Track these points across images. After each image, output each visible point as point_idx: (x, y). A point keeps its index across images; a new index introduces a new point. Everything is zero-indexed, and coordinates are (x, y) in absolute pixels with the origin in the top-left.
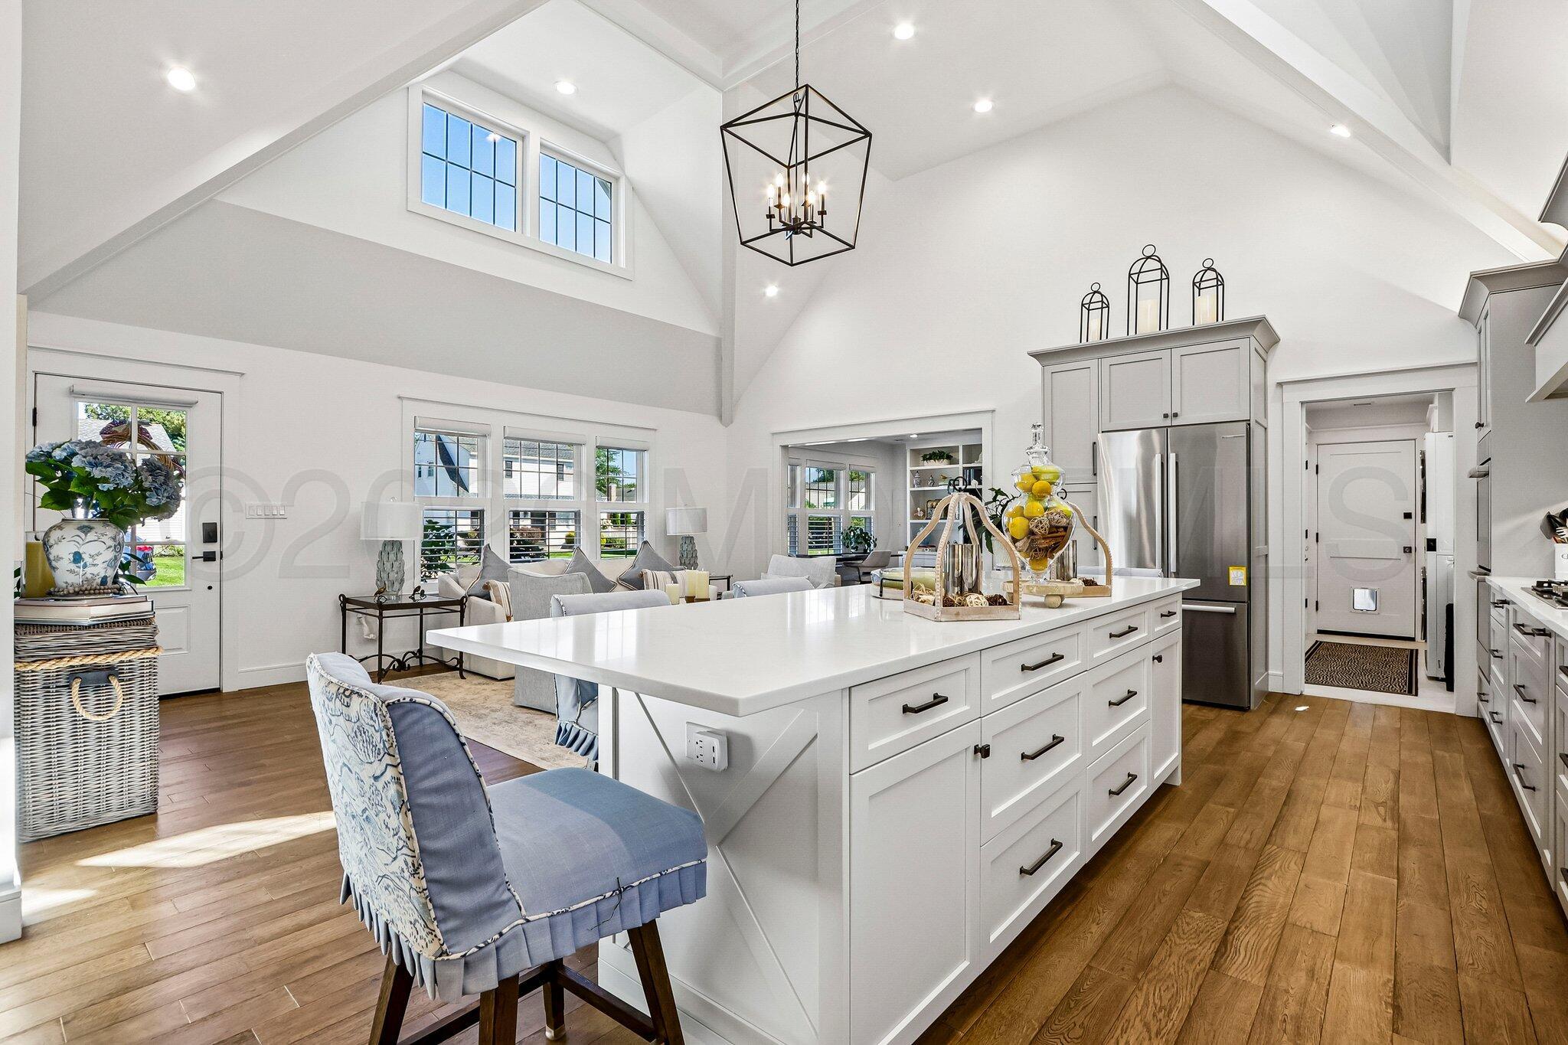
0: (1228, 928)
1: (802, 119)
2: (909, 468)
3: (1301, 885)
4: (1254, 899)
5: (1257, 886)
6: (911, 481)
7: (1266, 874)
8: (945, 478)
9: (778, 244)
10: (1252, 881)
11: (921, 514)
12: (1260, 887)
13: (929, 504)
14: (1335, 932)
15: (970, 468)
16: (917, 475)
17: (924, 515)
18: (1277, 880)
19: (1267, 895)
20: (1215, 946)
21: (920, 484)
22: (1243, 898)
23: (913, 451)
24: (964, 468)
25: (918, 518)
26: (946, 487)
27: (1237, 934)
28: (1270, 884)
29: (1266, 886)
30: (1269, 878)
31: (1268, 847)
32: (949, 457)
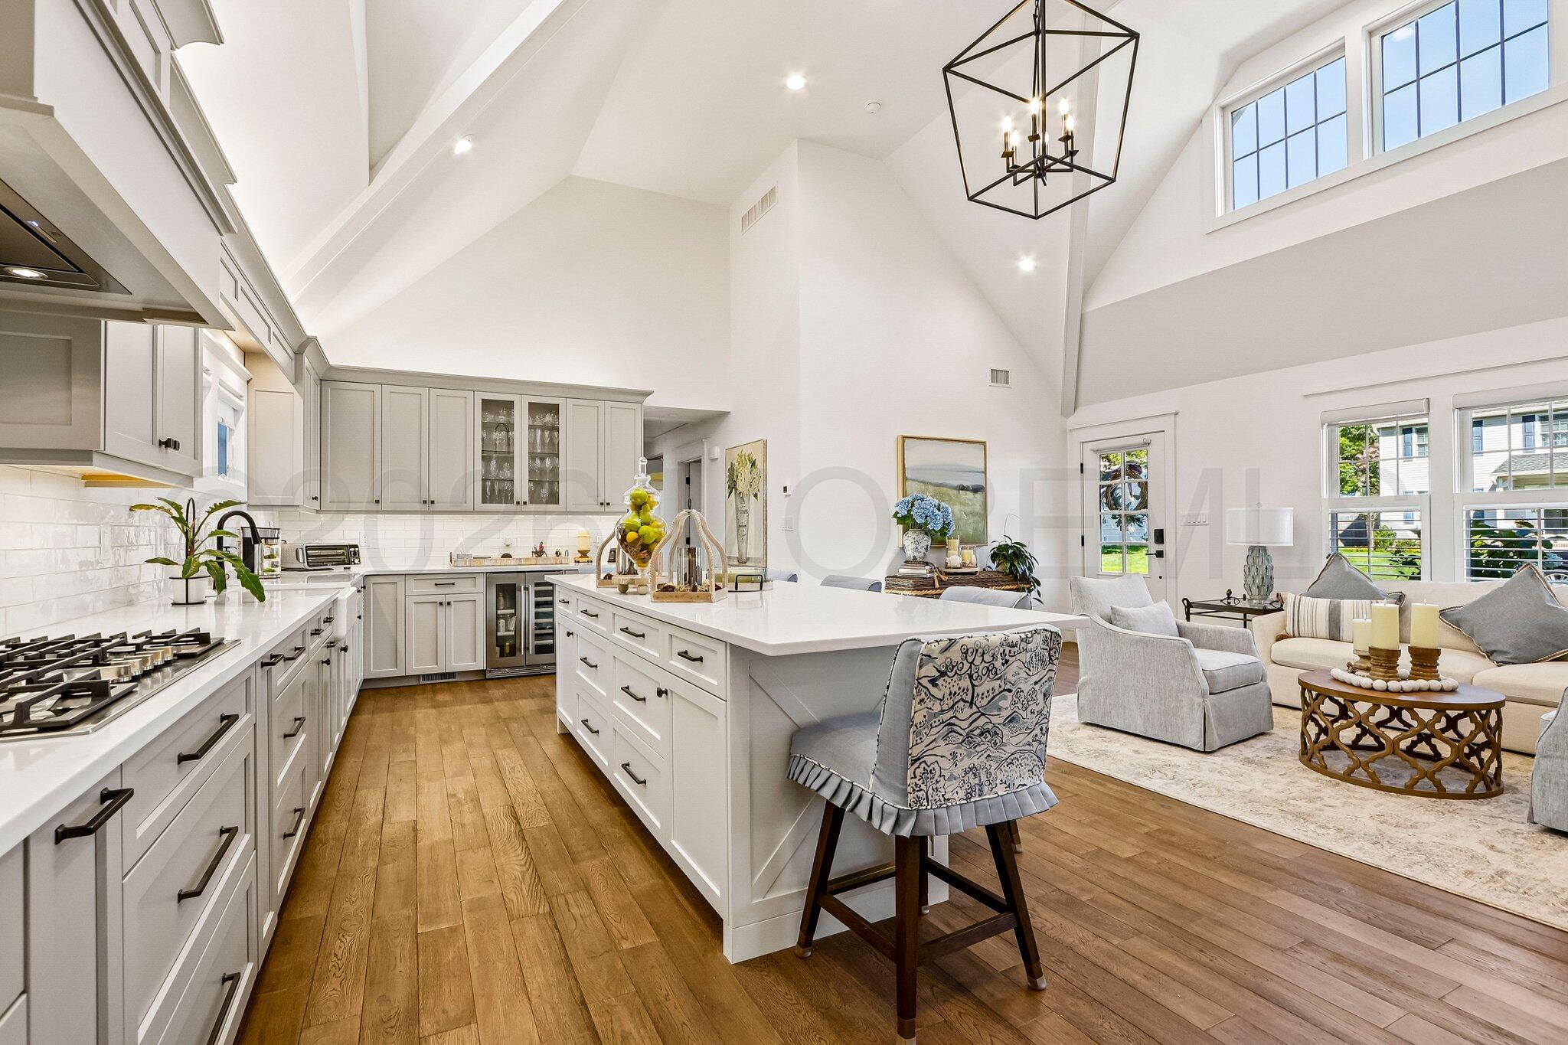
0: (520, 825)
3: (496, 880)
4: (519, 851)
5: (526, 862)
7: (527, 876)
10: (532, 864)
12: (523, 862)
14: (458, 855)
18: (516, 874)
19: (515, 859)
20: (519, 815)
22: (527, 847)
27: (513, 825)
28: (519, 869)
29: (521, 865)
30: (523, 873)
31: (547, 908)
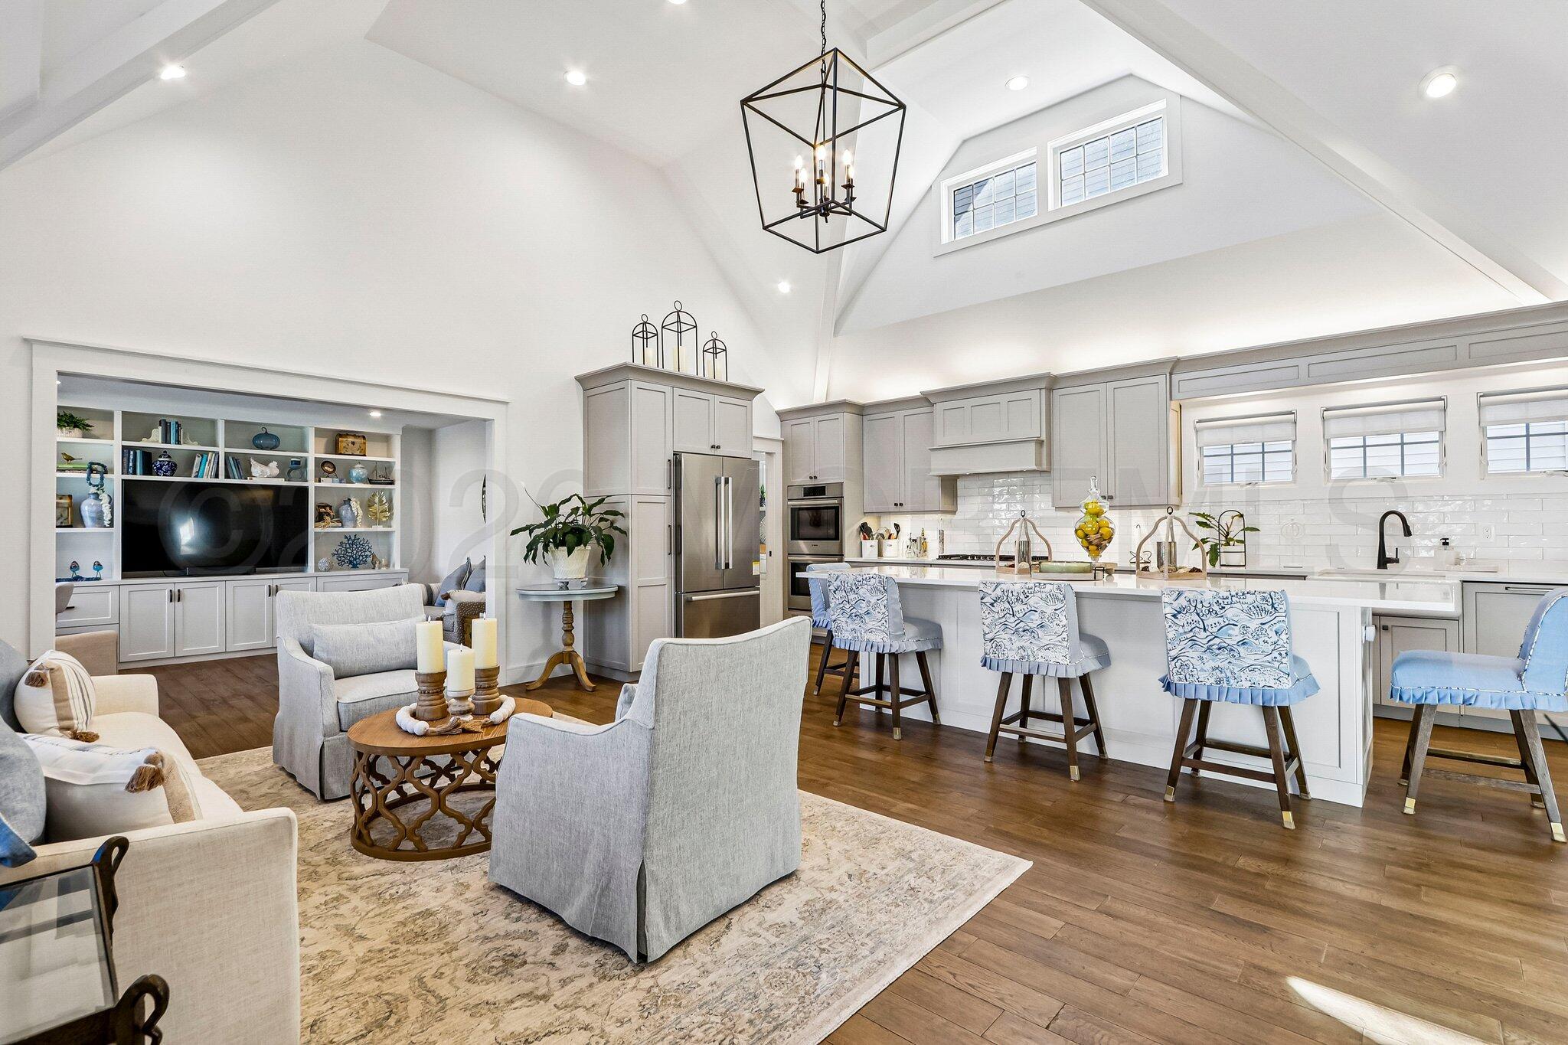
1: (829, 92)
9: (803, 229)
15: (134, 448)
24: (125, 448)
32: (84, 426)
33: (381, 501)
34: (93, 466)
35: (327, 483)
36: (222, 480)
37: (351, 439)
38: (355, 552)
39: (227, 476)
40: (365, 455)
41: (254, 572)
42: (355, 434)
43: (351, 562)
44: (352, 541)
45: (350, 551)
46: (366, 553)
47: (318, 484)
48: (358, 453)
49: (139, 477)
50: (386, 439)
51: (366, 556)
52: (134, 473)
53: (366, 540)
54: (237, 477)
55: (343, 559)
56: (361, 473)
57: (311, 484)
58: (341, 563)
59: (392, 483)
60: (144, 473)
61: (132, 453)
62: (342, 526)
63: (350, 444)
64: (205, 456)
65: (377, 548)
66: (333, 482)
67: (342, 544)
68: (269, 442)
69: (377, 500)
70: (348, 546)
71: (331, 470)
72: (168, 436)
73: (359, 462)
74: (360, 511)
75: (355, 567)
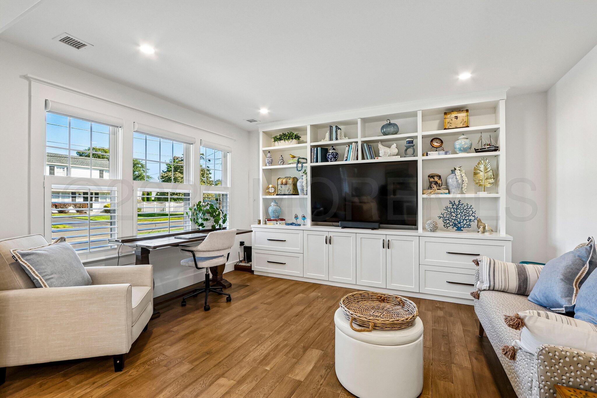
2: (262, 149)
6: (264, 161)
8: (294, 157)
11: (272, 190)
13: (280, 181)
15: (317, 146)
16: (269, 155)
17: (275, 191)
21: (271, 163)
23: (264, 132)
24: (312, 147)
25: (269, 193)
26: (295, 165)
32: (297, 137)
33: (486, 169)
34: (300, 159)
35: (433, 155)
36: (360, 161)
37: (454, 115)
38: (459, 216)
39: (363, 158)
40: (468, 127)
41: (379, 228)
42: (459, 109)
43: (455, 225)
44: (456, 205)
45: (454, 215)
46: (470, 218)
47: (425, 158)
48: (461, 125)
49: (320, 164)
50: (493, 109)
51: (471, 220)
52: (317, 161)
53: (469, 206)
54: (369, 158)
55: (448, 221)
56: (463, 143)
57: (420, 158)
58: (446, 226)
59: (496, 149)
60: (322, 161)
61: (315, 149)
62: (449, 193)
63: (454, 119)
64: (351, 145)
65: (482, 212)
66: (439, 154)
67: (447, 208)
68: (392, 129)
69: (482, 167)
70: (452, 210)
71: (438, 145)
72: (332, 135)
73: (463, 133)
74: (465, 179)
75: (459, 229)
